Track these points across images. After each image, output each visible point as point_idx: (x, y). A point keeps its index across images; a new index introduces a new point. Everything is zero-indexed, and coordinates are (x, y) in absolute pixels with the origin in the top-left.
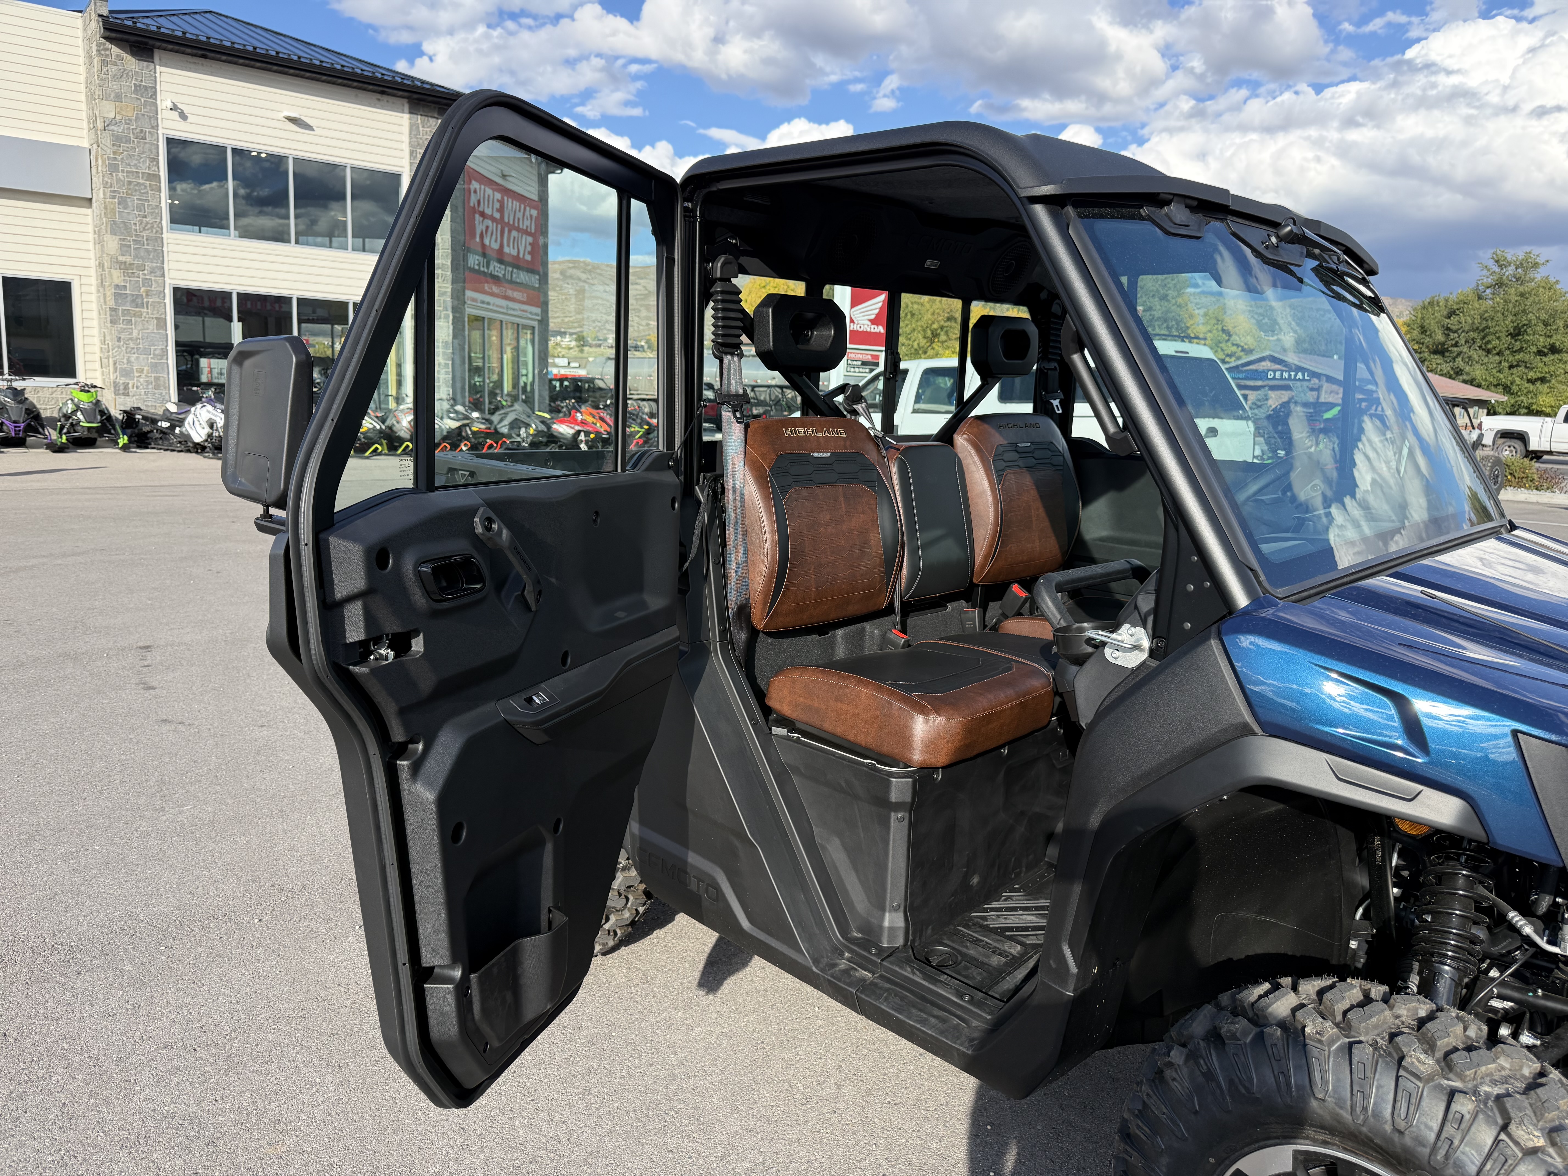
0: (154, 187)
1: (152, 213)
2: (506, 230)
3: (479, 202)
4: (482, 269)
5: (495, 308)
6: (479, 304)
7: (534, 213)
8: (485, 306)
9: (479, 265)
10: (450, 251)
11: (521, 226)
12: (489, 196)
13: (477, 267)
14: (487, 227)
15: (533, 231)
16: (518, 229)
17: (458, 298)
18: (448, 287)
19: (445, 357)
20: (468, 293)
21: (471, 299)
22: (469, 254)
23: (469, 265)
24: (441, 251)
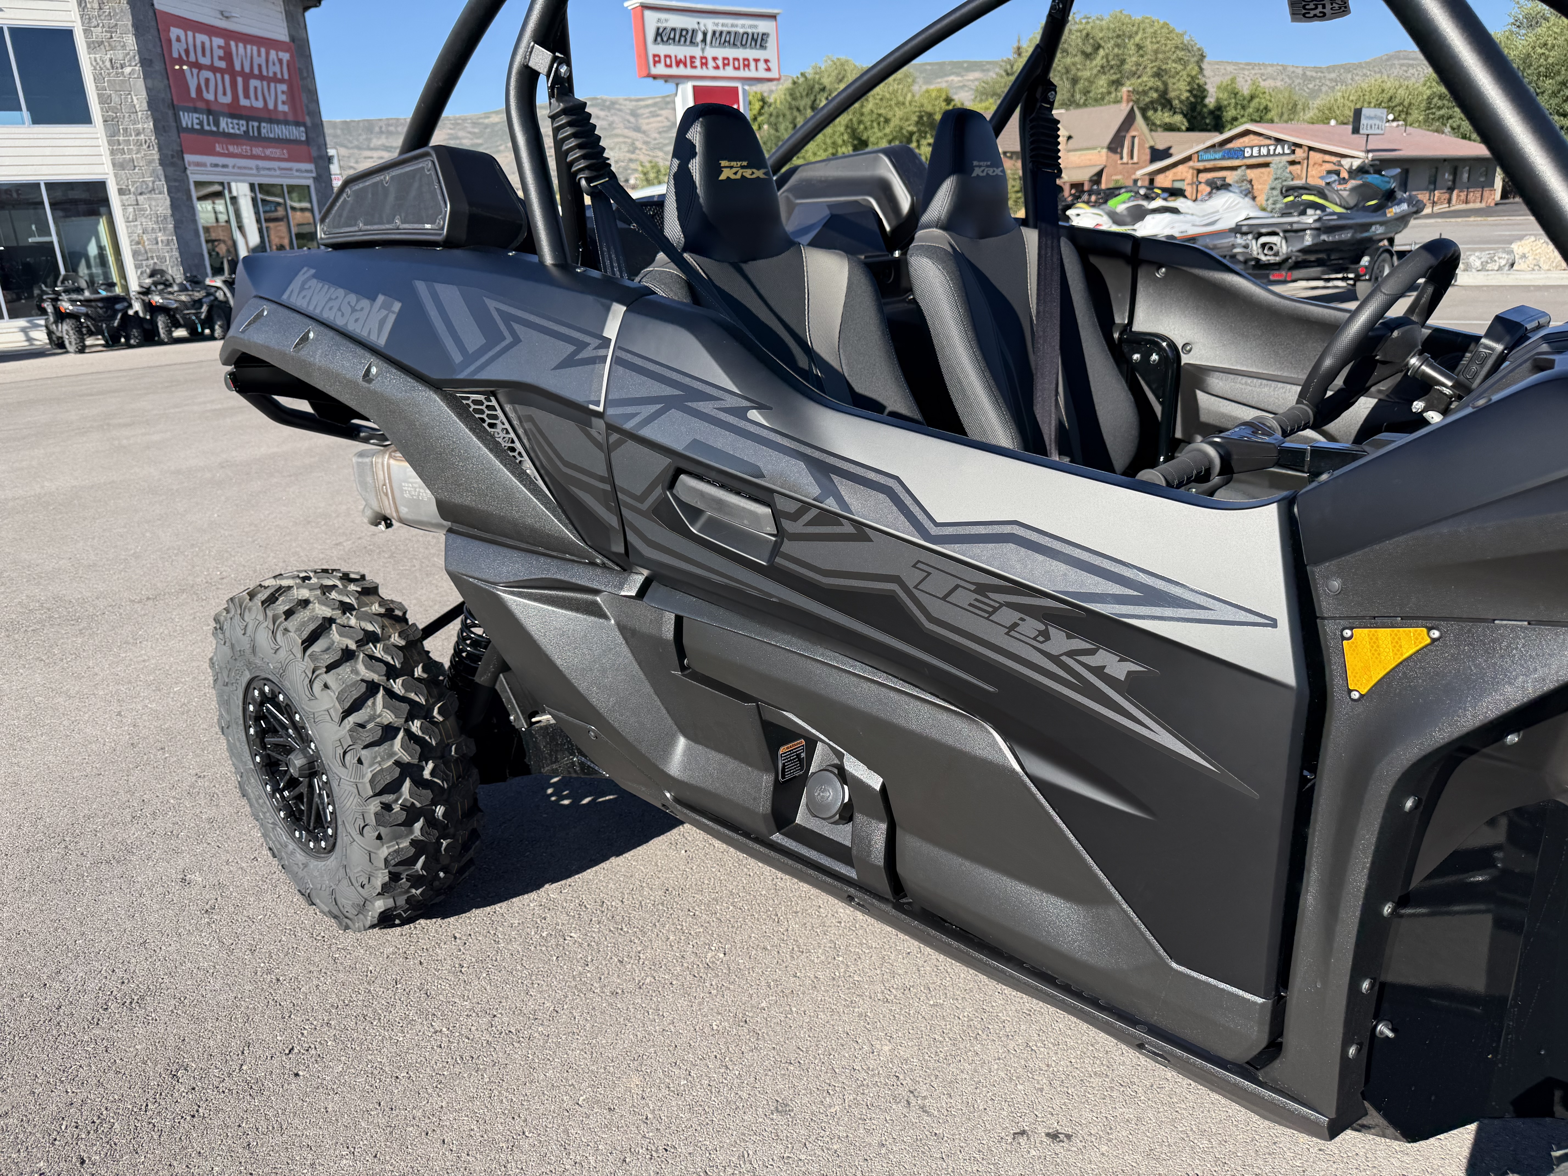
2: (240, 80)
3: (187, 52)
4: (206, 128)
5: (236, 170)
6: (209, 168)
7: (285, 56)
8: (220, 169)
9: (201, 123)
10: (149, 113)
11: (265, 73)
12: (203, 44)
13: (197, 127)
14: (207, 81)
15: (286, 77)
16: (261, 77)
17: (173, 164)
18: (155, 154)
19: (167, 232)
20: (188, 158)
21: (198, 164)
22: (181, 113)
23: (184, 125)
24: (140, 114)
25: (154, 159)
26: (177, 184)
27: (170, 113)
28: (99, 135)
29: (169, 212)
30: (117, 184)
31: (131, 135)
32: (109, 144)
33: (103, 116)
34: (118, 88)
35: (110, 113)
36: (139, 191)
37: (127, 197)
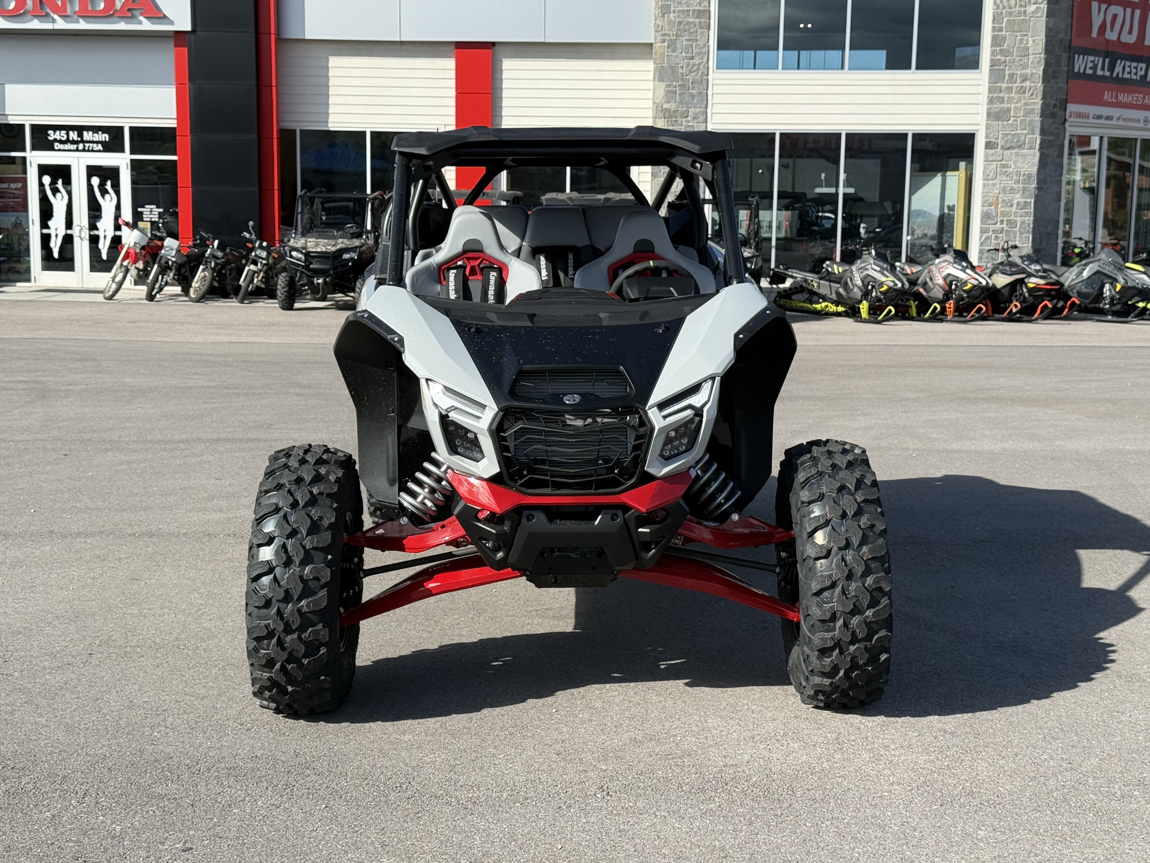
0: (703, 24)
1: (699, 53)
4: (1099, 73)
5: (1121, 123)
6: (1091, 120)
8: (1103, 121)
9: (1094, 68)
10: (1042, 56)
13: (1089, 72)
17: (1053, 115)
18: (1037, 103)
19: (1026, 194)
20: (1072, 108)
21: (1079, 115)
22: (1076, 56)
23: (1076, 70)
24: (1031, 57)
25: (1033, 110)
26: (1051, 138)
27: (1065, 56)
28: (981, 82)
29: (1034, 170)
30: (987, 137)
31: (1015, 82)
32: (990, 91)
33: (992, 60)
34: (1016, 29)
35: (999, 57)
36: (1008, 145)
37: (993, 151)
